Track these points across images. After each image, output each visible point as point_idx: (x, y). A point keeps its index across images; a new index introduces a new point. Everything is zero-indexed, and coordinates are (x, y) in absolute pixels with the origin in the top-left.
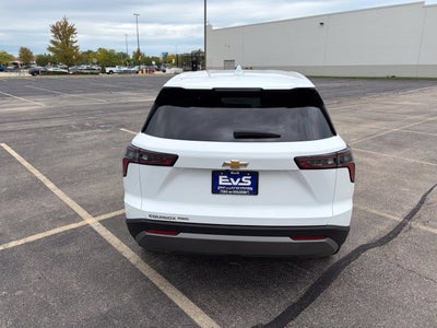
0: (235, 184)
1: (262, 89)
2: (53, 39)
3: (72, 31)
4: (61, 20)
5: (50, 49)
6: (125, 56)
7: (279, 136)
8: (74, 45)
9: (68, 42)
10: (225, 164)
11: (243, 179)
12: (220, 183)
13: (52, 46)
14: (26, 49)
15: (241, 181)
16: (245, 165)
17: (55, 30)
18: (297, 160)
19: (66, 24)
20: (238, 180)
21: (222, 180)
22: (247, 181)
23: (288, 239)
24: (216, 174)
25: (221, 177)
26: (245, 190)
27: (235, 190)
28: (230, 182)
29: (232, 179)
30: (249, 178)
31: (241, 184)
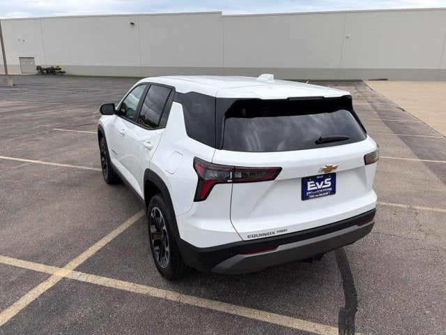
0: (319, 187)
1: (323, 97)
7: (347, 139)
12: (309, 189)
15: (324, 184)
16: (335, 168)
20: (322, 183)
21: (310, 186)
22: (328, 183)
24: (305, 181)
25: (309, 183)
26: (327, 191)
27: (320, 192)
28: (316, 186)
29: (317, 184)
30: (330, 179)
31: (324, 187)
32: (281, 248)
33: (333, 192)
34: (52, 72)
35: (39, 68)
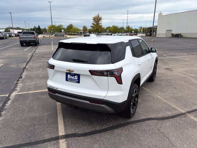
0: (73, 78)
1: (86, 44)
2: (93, 22)
3: (100, 19)
4: (97, 15)
5: (92, 27)
6: (123, 28)
7: (87, 62)
8: (100, 25)
9: (98, 23)
10: (67, 70)
11: (75, 77)
12: (68, 77)
13: (92, 25)
14: (85, 27)
16: (73, 71)
17: (94, 19)
18: (90, 71)
19: (98, 16)
20: (74, 77)
23: (88, 102)
24: (67, 74)
26: (76, 81)
27: (73, 80)
28: (71, 77)
29: (72, 76)
30: (77, 76)
31: (74, 78)
32: (56, 94)
33: (79, 82)
34: (177, 36)
35: (172, 35)
